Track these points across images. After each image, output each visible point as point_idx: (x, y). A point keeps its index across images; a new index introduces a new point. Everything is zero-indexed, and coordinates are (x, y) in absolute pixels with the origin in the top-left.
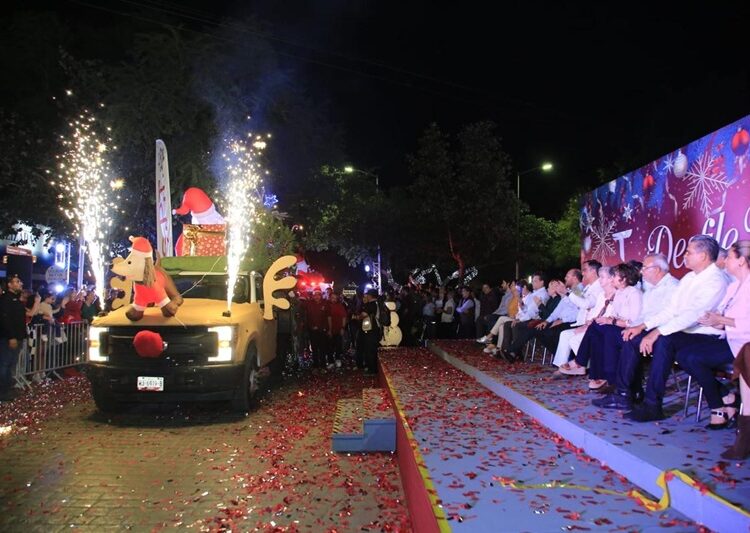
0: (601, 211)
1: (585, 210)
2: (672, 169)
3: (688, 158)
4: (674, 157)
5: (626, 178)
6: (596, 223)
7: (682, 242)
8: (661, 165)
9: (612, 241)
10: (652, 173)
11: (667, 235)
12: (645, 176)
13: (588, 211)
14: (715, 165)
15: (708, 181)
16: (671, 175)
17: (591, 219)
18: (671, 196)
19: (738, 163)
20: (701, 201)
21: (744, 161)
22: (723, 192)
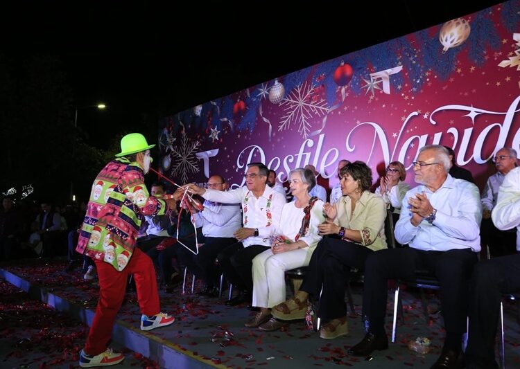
0: (183, 132)
1: (166, 131)
2: (267, 96)
3: (285, 87)
4: (271, 85)
5: (215, 104)
6: (178, 144)
7: (276, 160)
8: (254, 92)
9: (195, 159)
10: (244, 98)
11: (259, 154)
12: (236, 102)
13: (169, 132)
14: (315, 93)
15: (308, 107)
16: (266, 101)
17: (171, 139)
18: (265, 120)
19: (340, 92)
20: (298, 124)
21: (346, 91)
22: (323, 117)
